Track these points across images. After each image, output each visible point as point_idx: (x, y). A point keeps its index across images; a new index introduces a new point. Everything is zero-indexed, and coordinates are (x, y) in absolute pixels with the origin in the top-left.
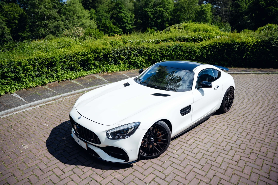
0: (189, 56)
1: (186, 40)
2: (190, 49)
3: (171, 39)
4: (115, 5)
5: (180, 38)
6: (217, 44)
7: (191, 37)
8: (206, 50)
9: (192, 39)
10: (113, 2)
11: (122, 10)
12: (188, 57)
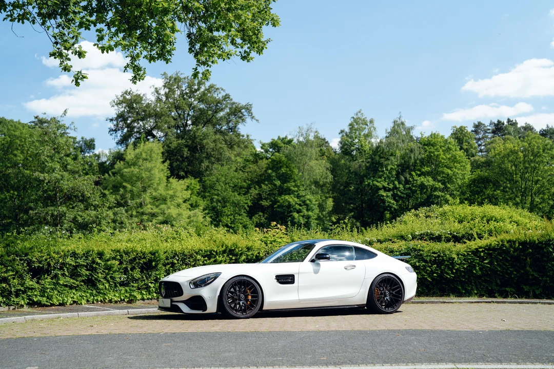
0: (437, 270)
1: (438, 239)
2: (439, 256)
3: (402, 238)
4: (268, 168)
5: (421, 234)
6: (506, 243)
7: (449, 233)
8: (480, 257)
9: (450, 236)
10: (262, 159)
11: (291, 185)
12: (437, 273)
